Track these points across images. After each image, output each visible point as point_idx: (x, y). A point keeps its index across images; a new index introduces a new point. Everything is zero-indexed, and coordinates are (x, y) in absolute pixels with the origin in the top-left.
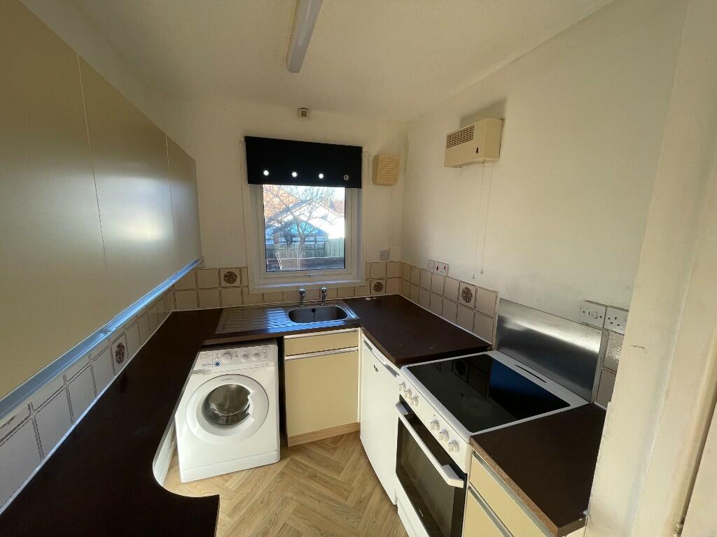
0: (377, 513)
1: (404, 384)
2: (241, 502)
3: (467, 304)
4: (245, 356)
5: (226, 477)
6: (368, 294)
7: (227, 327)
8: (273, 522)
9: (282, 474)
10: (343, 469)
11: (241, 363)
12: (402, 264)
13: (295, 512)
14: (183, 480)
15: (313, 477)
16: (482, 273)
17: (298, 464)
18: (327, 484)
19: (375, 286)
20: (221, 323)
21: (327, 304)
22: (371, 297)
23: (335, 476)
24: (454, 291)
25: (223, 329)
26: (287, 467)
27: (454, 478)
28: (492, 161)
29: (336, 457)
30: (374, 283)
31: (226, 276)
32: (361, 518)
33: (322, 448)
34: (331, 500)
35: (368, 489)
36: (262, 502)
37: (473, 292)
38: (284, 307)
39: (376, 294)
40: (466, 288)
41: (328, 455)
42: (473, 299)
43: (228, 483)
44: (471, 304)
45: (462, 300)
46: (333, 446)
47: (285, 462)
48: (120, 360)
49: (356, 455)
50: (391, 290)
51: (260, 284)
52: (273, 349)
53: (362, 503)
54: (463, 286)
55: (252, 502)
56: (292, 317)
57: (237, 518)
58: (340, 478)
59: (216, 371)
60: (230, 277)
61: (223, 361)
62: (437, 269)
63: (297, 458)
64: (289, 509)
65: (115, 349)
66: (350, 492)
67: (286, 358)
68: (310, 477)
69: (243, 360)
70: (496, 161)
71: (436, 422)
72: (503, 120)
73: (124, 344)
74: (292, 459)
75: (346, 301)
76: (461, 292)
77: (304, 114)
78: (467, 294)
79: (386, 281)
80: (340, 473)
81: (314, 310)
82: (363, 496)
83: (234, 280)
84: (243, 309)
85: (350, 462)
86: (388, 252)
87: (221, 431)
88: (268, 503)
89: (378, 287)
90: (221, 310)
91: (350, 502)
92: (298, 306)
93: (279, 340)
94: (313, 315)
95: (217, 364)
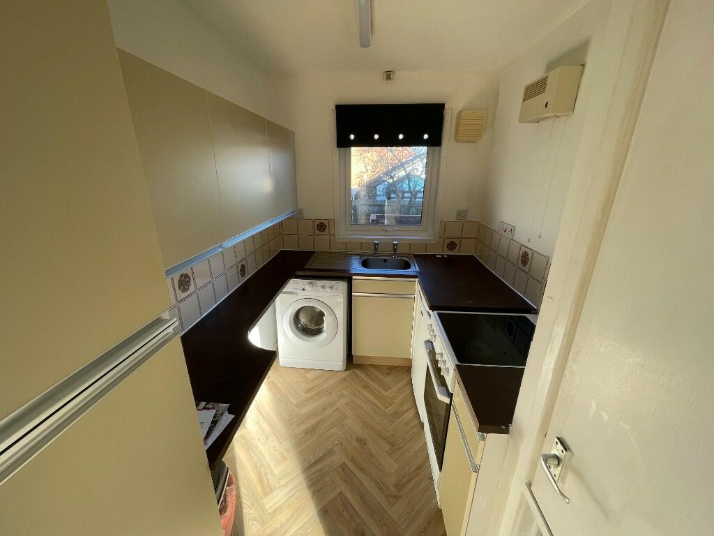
0: (407, 424)
1: (431, 325)
2: (313, 388)
3: (523, 267)
4: (323, 287)
5: (307, 371)
6: (441, 251)
7: (314, 264)
8: (331, 405)
9: (344, 379)
10: (390, 389)
11: (320, 291)
12: (479, 225)
13: (347, 404)
14: (281, 364)
15: (366, 387)
16: (540, 237)
17: (357, 376)
18: (375, 395)
19: (448, 244)
20: (310, 261)
21: (398, 256)
22: (443, 255)
23: (383, 392)
24: (515, 254)
25: (310, 266)
26: (348, 376)
27: (445, 396)
28: (566, 116)
29: (387, 380)
30: (447, 241)
31: (318, 226)
32: (393, 422)
33: (379, 371)
34: (374, 404)
35: (406, 407)
36: (327, 391)
37: (530, 257)
38: (360, 255)
39: (447, 252)
40: (525, 252)
41: (381, 377)
42: (529, 264)
43: (307, 375)
44: (526, 269)
45: (520, 265)
46: (387, 371)
47: (348, 373)
48: (243, 274)
49: (404, 382)
50: (464, 250)
51: (344, 234)
52: (343, 285)
53: (396, 415)
54: (523, 249)
55: (321, 389)
56: (365, 264)
57: (309, 395)
58: (386, 394)
59: (302, 295)
60: (322, 227)
61: (307, 288)
62: (505, 231)
63: (358, 372)
64: (343, 401)
65: (239, 267)
66: (391, 405)
67: (353, 294)
68: (364, 387)
69: (321, 290)
70: (569, 115)
71: (442, 354)
72: (583, 65)
73: (245, 265)
74: (354, 372)
75: (416, 256)
76: (521, 255)
77: (389, 77)
78: (525, 258)
79: (461, 241)
80: (387, 391)
81: (385, 261)
82: (400, 410)
83: (324, 229)
84: (330, 253)
85: (398, 385)
86: (466, 212)
87: (305, 338)
88: (330, 393)
89: (452, 246)
90: (313, 252)
91: (389, 411)
92: (373, 256)
93: (349, 280)
94: (385, 263)
95: (304, 290)
